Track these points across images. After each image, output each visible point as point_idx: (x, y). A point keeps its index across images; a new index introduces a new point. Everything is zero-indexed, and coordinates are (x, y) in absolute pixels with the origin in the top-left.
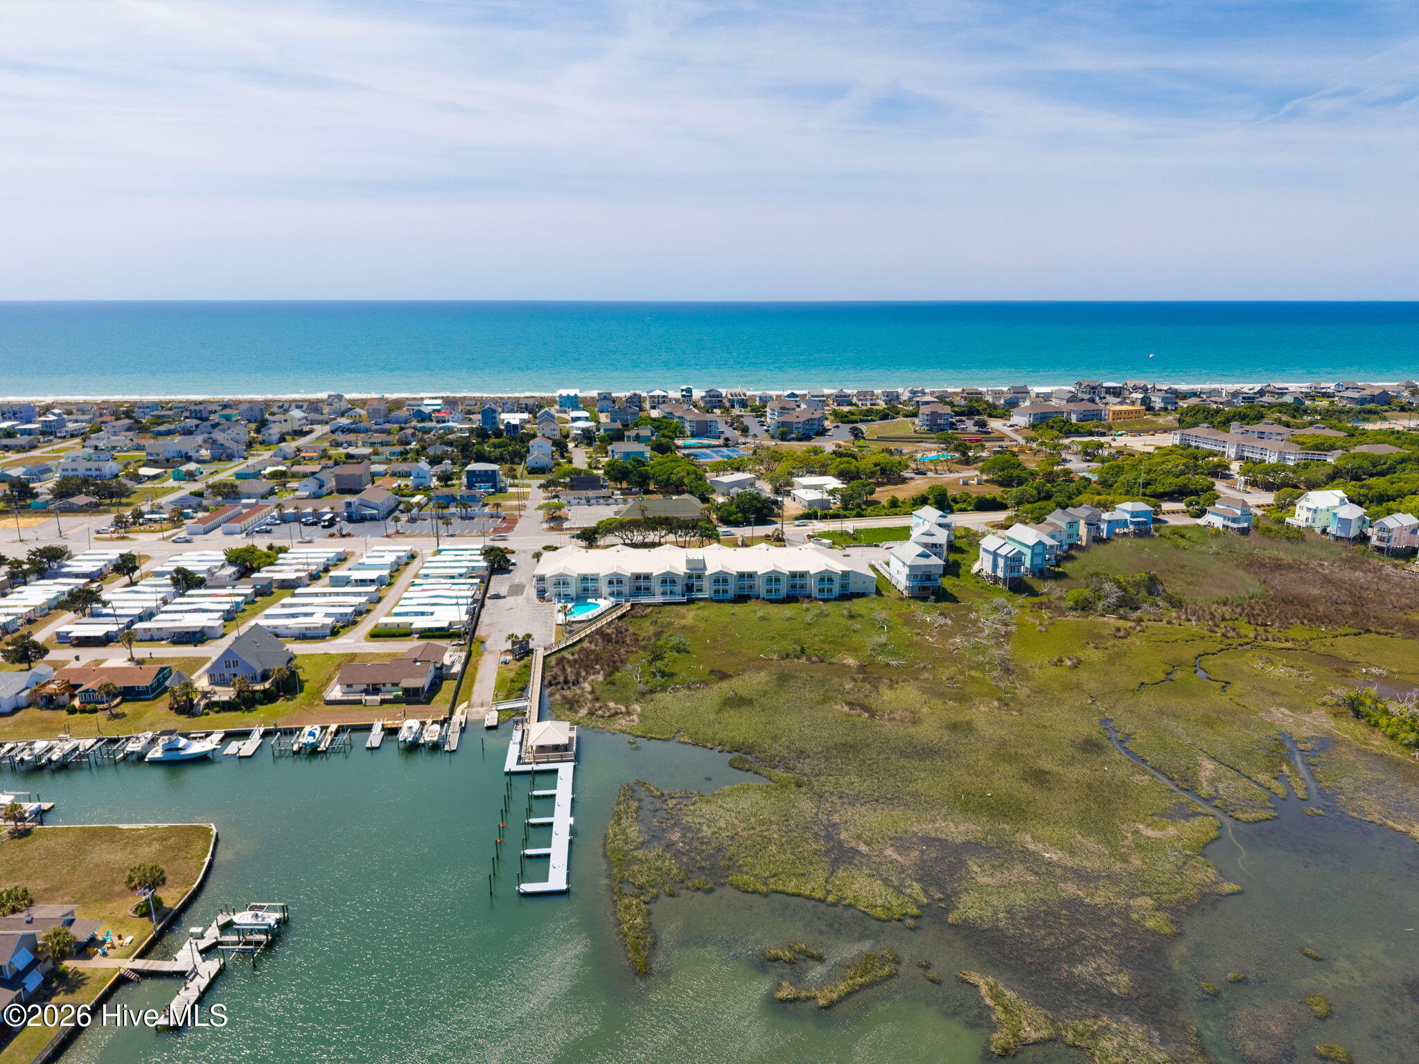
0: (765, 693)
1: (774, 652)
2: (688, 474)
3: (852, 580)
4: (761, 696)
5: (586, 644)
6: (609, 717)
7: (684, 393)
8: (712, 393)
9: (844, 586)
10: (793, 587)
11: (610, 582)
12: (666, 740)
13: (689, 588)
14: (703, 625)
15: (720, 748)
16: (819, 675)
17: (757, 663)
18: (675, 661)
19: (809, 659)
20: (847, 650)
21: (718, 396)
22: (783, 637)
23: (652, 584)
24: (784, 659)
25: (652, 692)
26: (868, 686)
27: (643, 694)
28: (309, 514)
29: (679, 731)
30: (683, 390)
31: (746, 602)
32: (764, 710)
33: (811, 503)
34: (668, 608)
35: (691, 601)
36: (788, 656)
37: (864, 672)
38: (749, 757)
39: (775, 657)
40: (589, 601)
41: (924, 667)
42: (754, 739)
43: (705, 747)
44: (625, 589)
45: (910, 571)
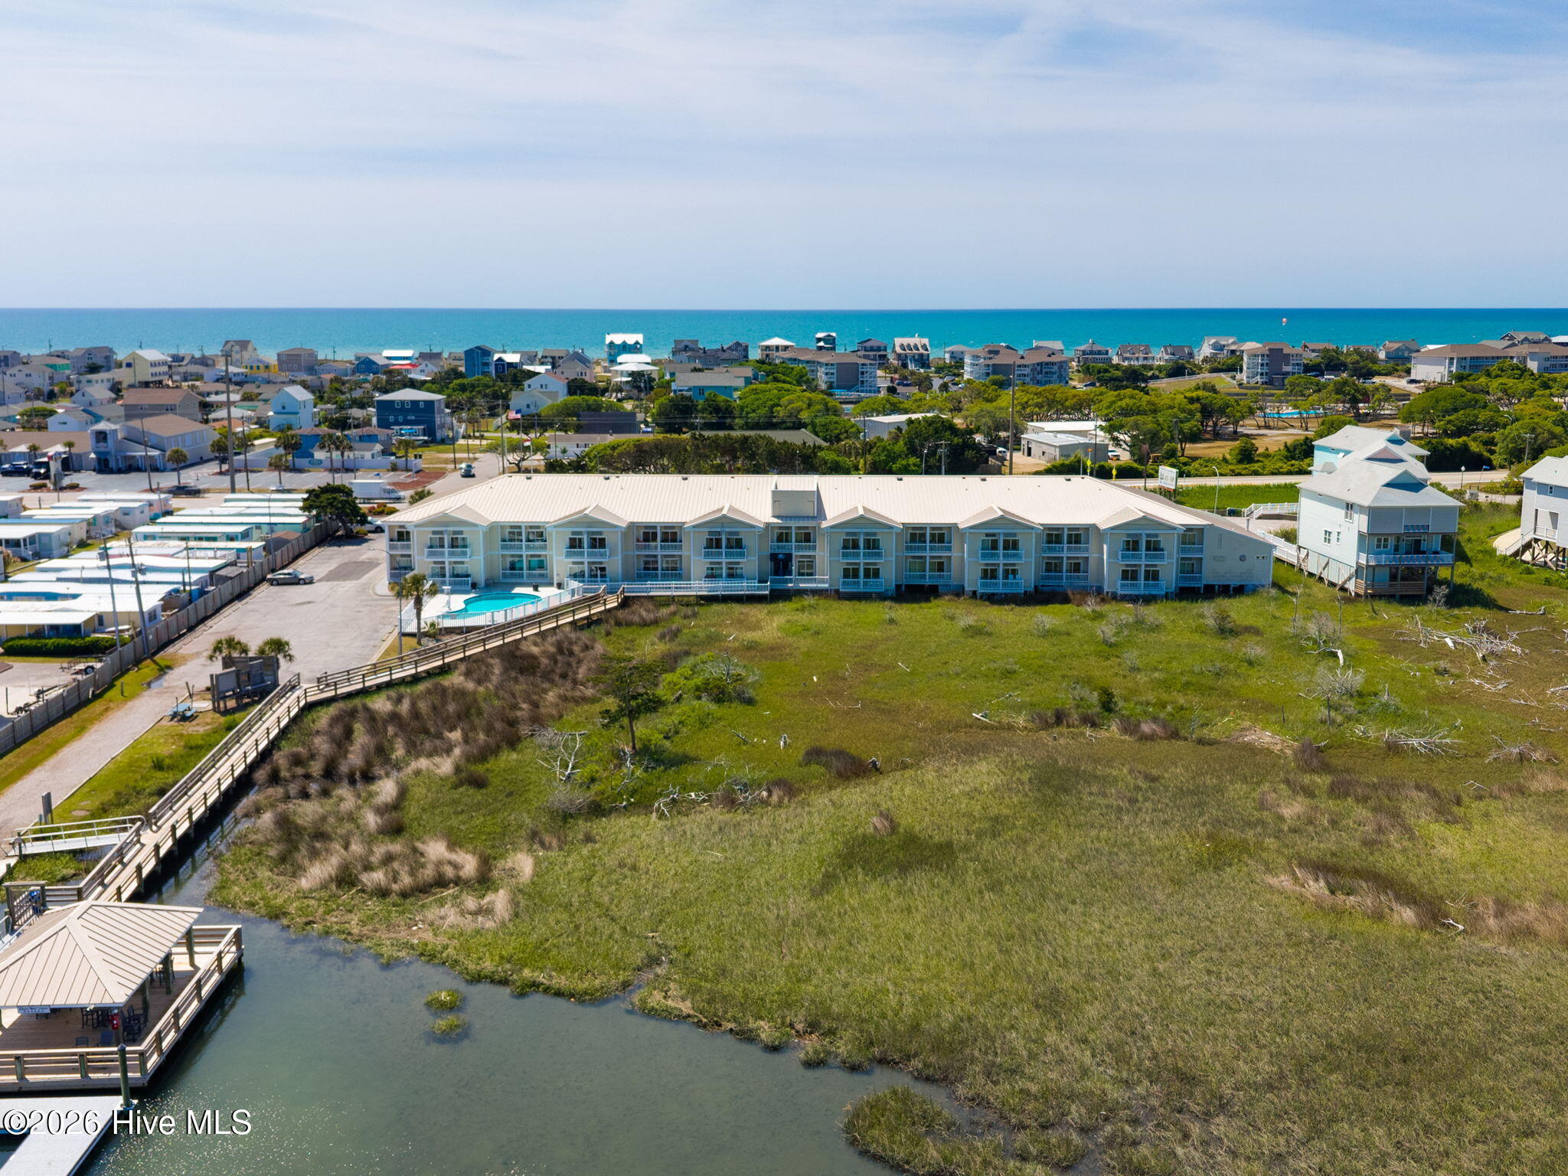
0: (997, 825)
1: (1018, 708)
2: (809, 406)
3: (1209, 550)
4: (980, 834)
5: (456, 679)
6: (404, 895)
7: (822, 344)
8: (868, 344)
9: (1190, 567)
10: (1052, 567)
11: (575, 544)
12: (581, 998)
13: (781, 564)
14: (804, 644)
15: (811, 1044)
16: (1177, 774)
17: (962, 737)
18: (703, 723)
19: (1130, 727)
20: (1242, 707)
21: (879, 349)
22: (1040, 672)
23: (684, 553)
24: (1046, 725)
25: (596, 810)
26: (1362, 812)
27: (565, 817)
28: (21, 455)
29: (653, 961)
30: (819, 340)
31: (928, 600)
32: (995, 887)
33: (1065, 450)
34: (716, 607)
35: (779, 596)
36: (1060, 718)
37: (1326, 768)
38: (937, 1099)
39: (1021, 721)
40: (517, 590)
41: (1522, 758)
42: (963, 1006)
43: (747, 1036)
44: (614, 564)
45: (1371, 523)
